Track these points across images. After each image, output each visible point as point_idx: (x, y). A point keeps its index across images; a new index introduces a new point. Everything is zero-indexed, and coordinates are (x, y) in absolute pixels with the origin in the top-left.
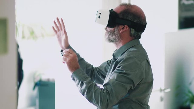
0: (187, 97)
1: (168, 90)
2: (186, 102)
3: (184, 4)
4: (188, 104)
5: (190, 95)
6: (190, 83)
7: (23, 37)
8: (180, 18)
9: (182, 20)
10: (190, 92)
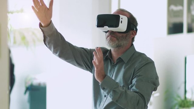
4: (176, 108)
6: (179, 88)
7: (15, 42)
8: (169, 23)
9: (171, 26)
10: (179, 97)
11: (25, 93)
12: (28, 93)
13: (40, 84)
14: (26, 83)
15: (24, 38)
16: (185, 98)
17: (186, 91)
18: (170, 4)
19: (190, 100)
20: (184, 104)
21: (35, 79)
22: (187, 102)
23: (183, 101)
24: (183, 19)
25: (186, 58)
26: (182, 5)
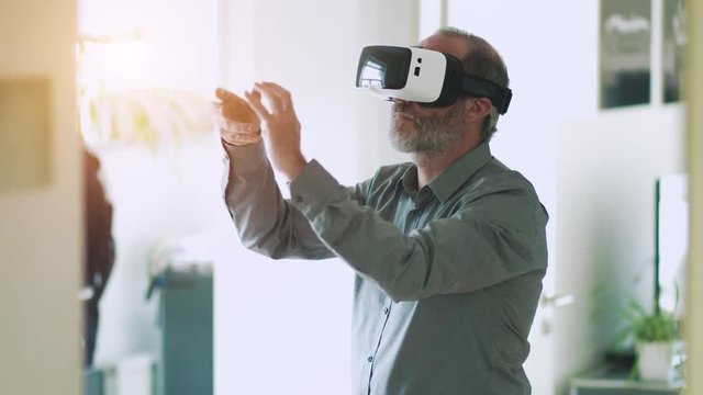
0: (626, 323)
1: (567, 300)
2: (623, 336)
3: (616, 32)
4: (628, 342)
5: (637, 315)
6: (637, 280)
7: (115, 135)
8: (604, 75)
9: (612, 82)
10: (636, 306)
11: (149, 295)
12: (157, 296)
13: (194, 268)
14: (150, 263)
15: (142, 121)
16: (657, 309)
17: (657, 290)
18: (606, 11)
19: (672, 315)
20: (653, 330)
21: (180, 250)
22: (663, 323)
23: (648, 320)
24: (649, 60)
25: (658, 185)
26: (646, 13)
